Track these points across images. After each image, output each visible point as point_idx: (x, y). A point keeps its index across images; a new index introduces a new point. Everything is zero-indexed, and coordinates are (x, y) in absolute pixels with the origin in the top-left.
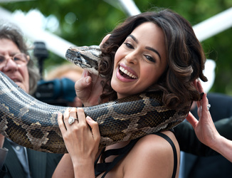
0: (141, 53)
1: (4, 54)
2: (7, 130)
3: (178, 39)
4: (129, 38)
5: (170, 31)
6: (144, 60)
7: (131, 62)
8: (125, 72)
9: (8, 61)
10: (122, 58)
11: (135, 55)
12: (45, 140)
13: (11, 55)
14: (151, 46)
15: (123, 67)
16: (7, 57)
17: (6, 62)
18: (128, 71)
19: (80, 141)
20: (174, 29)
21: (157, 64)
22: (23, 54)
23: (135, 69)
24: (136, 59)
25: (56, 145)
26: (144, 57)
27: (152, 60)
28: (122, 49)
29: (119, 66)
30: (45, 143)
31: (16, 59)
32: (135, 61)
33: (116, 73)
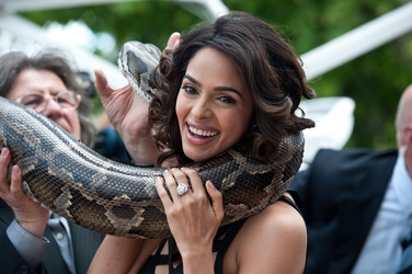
0: (210, 98)
1: (42, 92)
2: (70, 208)
3: (255, 62)
4: (185, 80)
5: (239, 54)
6: (219, 106)
7: (202, 118)
8: (200, 132)
9: (47, 102)
10: (188, 112)
11: (204, 105)
12: (138, 221)
13: (53, 94)
14: (221, 84)
15: (194, 126)
16: (47, 96)
17: (44, 104)
18: (203, 130)
19: (196, 219)
20: (244, 47)
21: (239, 106)
22: (71, 93)
23: (211, 124)
24: (207, 110)
25: (155, 227)
26: (218, 101)
27: (229, 100)
28: (182, 99)
29: (188, 126)
30: (137, 225)
31: (60, 100)
32: (208, 114)
33: (185, 135)
